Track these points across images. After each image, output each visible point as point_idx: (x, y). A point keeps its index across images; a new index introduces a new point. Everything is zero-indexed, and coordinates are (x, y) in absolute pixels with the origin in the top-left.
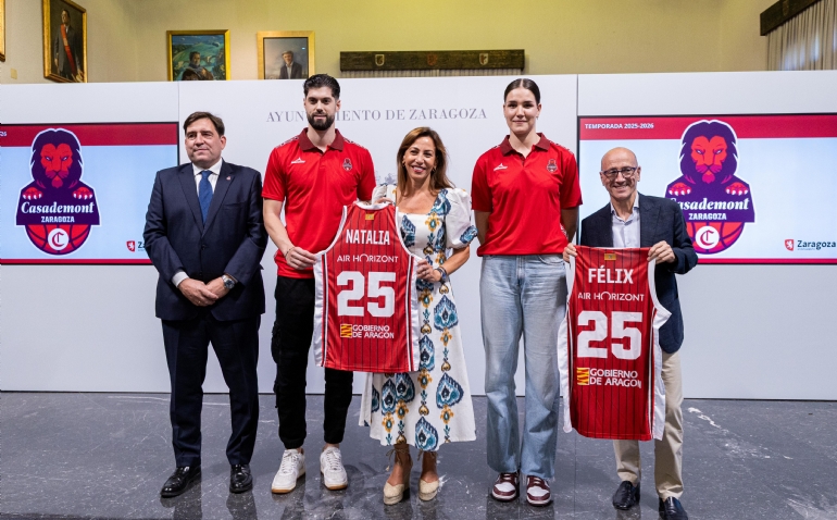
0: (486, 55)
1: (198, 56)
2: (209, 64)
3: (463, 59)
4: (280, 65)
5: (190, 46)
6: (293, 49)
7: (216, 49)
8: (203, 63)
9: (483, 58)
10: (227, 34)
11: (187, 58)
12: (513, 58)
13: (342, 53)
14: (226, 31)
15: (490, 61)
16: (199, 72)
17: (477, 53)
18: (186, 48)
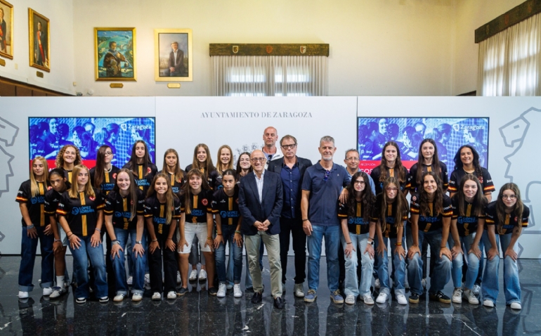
0: (305, 47)
1: (115, 44)
2: (122, 50)
3: (290, 49)
4: (170, 51)
5: (110, 38)
6: (178, 41)
7: (127, 40)
8: (118, 49)
9: (303, 49)
10: (134, 30)
11: (108, 46)
12: (322, 49)
13: (211, 45)
14: (133, 28)
15: (307, 51)
16: (116, 55)
17: (298, 45)
18: (106, 39)
